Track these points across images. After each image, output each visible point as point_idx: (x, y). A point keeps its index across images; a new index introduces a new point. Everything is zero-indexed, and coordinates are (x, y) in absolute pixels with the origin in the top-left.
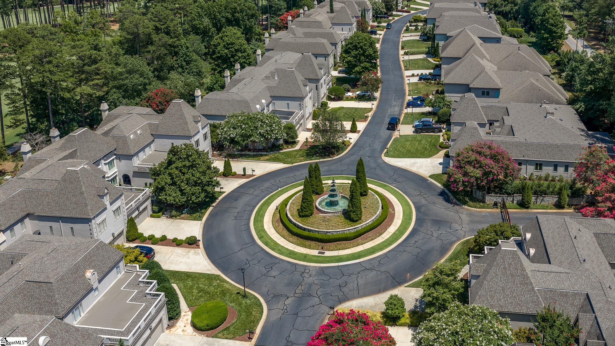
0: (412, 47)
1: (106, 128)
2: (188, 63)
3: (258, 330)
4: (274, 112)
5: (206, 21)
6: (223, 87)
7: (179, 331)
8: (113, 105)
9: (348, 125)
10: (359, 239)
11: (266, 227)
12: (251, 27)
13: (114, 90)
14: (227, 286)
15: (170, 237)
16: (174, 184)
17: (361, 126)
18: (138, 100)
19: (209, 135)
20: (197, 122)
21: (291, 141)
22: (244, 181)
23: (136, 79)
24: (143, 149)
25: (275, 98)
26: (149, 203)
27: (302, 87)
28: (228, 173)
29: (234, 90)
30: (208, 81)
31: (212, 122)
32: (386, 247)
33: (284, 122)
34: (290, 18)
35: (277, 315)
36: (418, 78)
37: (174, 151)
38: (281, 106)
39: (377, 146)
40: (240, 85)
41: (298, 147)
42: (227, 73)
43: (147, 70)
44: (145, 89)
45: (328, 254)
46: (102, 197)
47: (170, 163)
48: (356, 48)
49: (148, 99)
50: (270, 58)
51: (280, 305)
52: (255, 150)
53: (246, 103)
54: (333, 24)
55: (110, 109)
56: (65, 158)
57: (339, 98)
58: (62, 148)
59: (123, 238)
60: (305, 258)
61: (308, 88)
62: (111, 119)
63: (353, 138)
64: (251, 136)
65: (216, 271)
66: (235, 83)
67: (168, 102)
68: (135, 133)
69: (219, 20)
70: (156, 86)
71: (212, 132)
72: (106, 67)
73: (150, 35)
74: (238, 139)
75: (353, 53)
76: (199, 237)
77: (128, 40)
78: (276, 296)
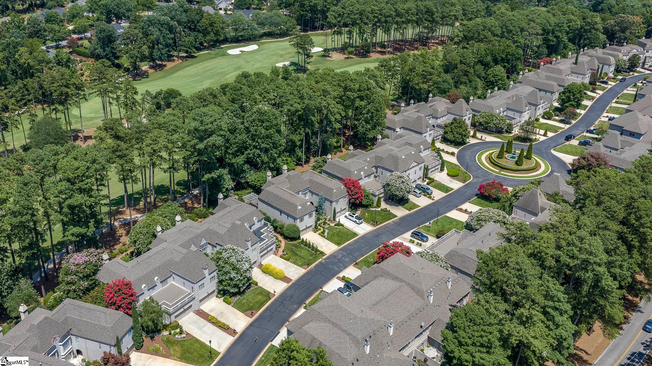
0: (626, 99)
1: (431, 104)
2: (470, 81)
3: (467, 182)
4: (506, 116)
5: (489, 58)
6: (485, 98)
7: (443, 174)
8: (434, 96)
9: (542, 132)
10: (517, 172)
11: (482, 158)
12: (516, 66)
13: (436, 89)
14: (461, 169)
15: (446, 150)
16: (452, 132)
17: (550, 134)
18: (444, 95)
19: (471, 118)
20: (467, 111)
21: (509, 131)
22: (480, 141)
23: (445, 86)
24: (442, 117)
25: (508, 109)
26: (440, 137)
27: (524, 106)
28: (474, 136)
29: (489, 100)
30: (479, 92)
31: (474, 113)
33: (508, 121)
34: (542, 64)
35: (475, 181)
36: (608, 119)
37: (455, 119)
38: (510, 114)
39: (553, 145)
40: (492, 99)
41: (511, 135)
42: (489, 91)
43: (451, 81)
44: (448, 91)
45: (502, 172)
46: (427, 127)
47: (452, 123)
48: (570, 92)
49: (449, 96)
50: (517, 87)
51: (478, 179)
52: (490, 131)
53: (492, 108)
54: (572, 72)
55: (432, 97)
57: (549, 119)
58: (415, 108)
59: (431, 144)
60: (493, 171)
61: (527, 108)
62: (432, 101)
63: (542, 138)
64: (489, 123)
65: (458, 164)
66: (491, 97)
67: (457, 99)
68: (441, 109)
69: (497, 58)
70: (454, 91)
71: (473, 117)
72: (435, 78)
73: (457, 64)
74: (483, 123)
75: (567, 94)
76: (456, 153)
77: (446, 65)
78: (477, 177)
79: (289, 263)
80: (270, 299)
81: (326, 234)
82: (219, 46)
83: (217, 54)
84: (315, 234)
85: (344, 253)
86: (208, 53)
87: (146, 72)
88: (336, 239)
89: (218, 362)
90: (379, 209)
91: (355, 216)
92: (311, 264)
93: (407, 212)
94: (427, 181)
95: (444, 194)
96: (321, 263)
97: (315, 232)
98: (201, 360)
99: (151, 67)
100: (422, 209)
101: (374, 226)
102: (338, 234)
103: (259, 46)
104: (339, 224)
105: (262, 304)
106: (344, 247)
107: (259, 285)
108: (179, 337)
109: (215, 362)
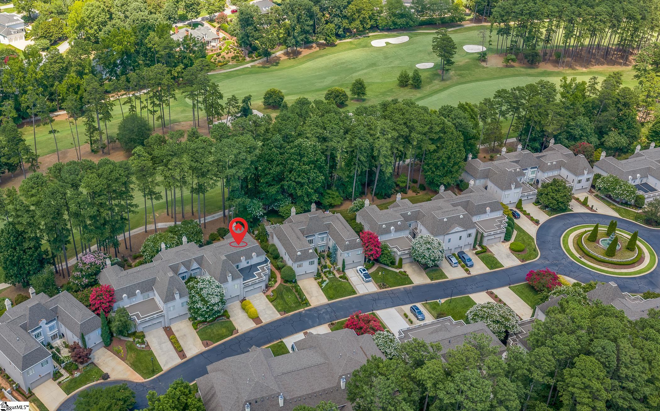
3: (527, 262)
7: (505, 245)
10: (602, 264)
11: (571, 235)
13: (565, 133)
14: (533, 243)
15: (531, 215)
19: (591, 180)
21: (637, 206)
22: (589, 211)
25: (650, 176)
26: (534, 197)
28: (583, 203)
32: (610, 274)
33: (639, 193)
35: (539, 262)
37: (555, 180)
41: (639, 211)
45: (583, 260)
46: (511, 185)
47: (551, 184)
51: (543, 261)
52: (613, 200)
55: (554, 144)
56: (513, 162)
59: (515, 205)
60: (572, 255)
65: (534, 237)
68: (552, 163)
76: (541, 222)
78: (545, 258)
79: (271, 305)
80: (232, 335)
81: (324, 285)
82: (368, 33)
83: (360, 44)
84: (315, 281)
85: (329, 310)
86: (350, 42)
87: (279, 58)
88: (331, 292)
89: (157, 377)
90: (397, 271)
91: (364, 272)
92: (290, 311)
93: (428, 281)
94: (479, 249)
95: (488, 270)
96: (300, 312)
97: (316, 280)
98: (145, 372)
99: (287, 54)
100: (448, 281)
101: (380, 287)
102: (336, 288)
103: (410, 37)
104: (344, 277)
105: (222, 337)
106: (334, 303)
107: (231, 319)
108: (140, 346)
109: (155, 377)
